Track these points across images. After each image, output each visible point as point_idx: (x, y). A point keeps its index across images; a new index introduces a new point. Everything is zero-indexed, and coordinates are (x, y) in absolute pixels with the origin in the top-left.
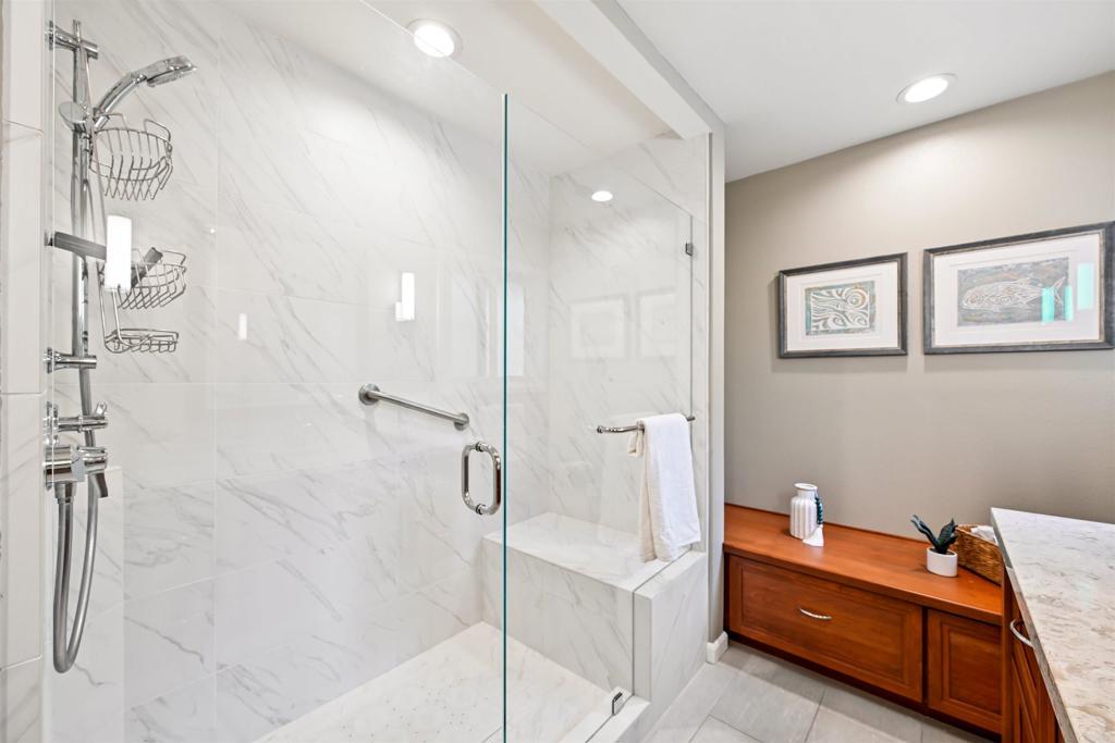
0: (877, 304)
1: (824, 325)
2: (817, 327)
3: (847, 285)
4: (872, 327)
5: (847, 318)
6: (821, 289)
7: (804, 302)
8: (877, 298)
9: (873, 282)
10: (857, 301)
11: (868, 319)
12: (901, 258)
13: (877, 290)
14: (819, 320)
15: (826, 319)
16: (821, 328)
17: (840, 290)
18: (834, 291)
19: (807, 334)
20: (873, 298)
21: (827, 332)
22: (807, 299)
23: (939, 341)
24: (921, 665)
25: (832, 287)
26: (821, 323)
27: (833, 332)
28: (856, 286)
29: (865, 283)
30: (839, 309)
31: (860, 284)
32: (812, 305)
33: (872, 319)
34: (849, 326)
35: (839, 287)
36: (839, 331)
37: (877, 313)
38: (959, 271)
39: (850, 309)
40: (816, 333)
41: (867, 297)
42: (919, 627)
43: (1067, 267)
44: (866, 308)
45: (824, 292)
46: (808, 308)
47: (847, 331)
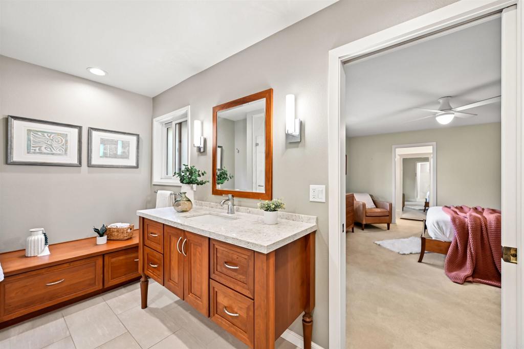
0: (69, 144)
1: (39, 149)
2: (35, 150)
3: (53, 133)
4: (66, 154)
5: (52, 147)
6: (37, 131)
7: (26, 136)
8: (69, 142)
9: (67, 134)
10: (59, 141)
11: (64, 150)
12: (80, 128)
13: (68, 138)
14: (36, 147)
15: (41, 147)
16: (37, 151)
17: (49, 135)
18: (46, 134)
19: (28, 153)
20: (66, 141)
21: (41, 153)
22: (28, 135)
23: (94, 162)
24: (102, 276)
25: (45, 132)
26: (37, 149)
27: (45, 154)
28: (58, 134)
29: (63, 134)
30: (49, 143)
31: (60, 134)
32: (32, 138)
33: (66, 150)
34: (54, 152)
35: (49, 133)
36: (48, 154)
37: (68, 148)
38: (101, 138)
39: (55, 144)
40: (34, 153)
41: (64, 140)
42: (102, 263)
43: (129, 144)
44: (63, 145)
45: (39, 133)
46: (29, 140)
47: (53, 154)
